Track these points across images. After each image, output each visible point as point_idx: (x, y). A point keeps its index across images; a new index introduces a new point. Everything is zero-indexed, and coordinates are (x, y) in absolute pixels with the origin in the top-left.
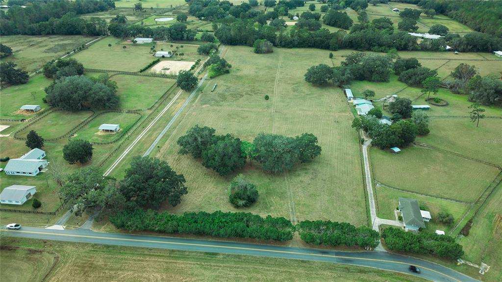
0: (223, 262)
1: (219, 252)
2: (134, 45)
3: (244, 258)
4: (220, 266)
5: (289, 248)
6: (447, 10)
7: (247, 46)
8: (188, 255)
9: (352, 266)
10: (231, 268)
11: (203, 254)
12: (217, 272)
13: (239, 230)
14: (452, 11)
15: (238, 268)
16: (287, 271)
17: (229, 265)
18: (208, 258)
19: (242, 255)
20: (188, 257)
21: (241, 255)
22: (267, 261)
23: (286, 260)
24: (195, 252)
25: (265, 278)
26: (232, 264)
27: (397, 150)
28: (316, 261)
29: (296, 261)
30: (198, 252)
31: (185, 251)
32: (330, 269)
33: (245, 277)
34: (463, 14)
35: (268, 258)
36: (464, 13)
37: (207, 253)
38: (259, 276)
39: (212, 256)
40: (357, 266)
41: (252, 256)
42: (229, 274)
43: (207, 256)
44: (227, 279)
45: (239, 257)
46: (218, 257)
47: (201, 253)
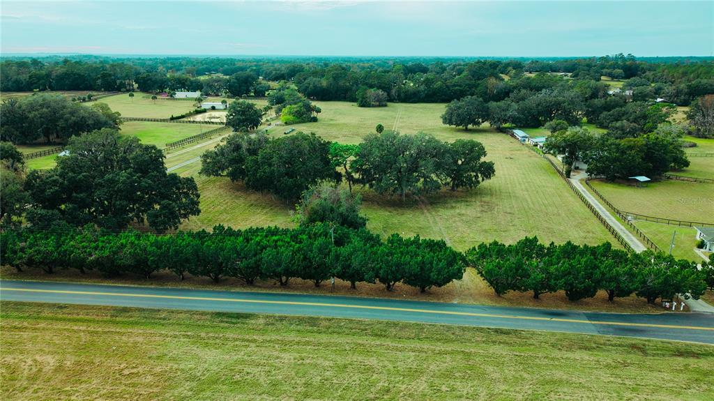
0: (263, 332)
1: (256, 312)
2: (171, 99)
3: (327, 323)
4: (254, 341)
5: (454, 305)
6: (639, 73)
7: (347, 101)
8: (164, 319)
9: (649, 341)
10: (284, 343)
11: (209, 317)
12: (242, 353)
13: (314, 255)
14: (647, 73)
15: (307, 343)
16: (458, 352)
17: (280, 338)
18: (222, 325)
19: (322, 317)
20: (162, 322)
21: (318, 319)
22: (393, 331)
23: (449, 328)
24: (188, 312)
25: (390, 366)
26: (292, 336)
27: (643, 179)
28: (538, 331)
29: (480, 330)
30: (196, 313)
31: (159, 311)
32: (586, 348)
33: (327, 363)
34: (665, 73)
35: (395, 325)
36: (666, 71)
37: (219, 314)
38: (373, 361)
39: (234, 321)
40: (662, 342)
41: (351, 321)
42: (278, 358)
43: (217, 320)
44: (267, 368)
45: (313, 321)
46: (253, 321)
47: (203, 314)
